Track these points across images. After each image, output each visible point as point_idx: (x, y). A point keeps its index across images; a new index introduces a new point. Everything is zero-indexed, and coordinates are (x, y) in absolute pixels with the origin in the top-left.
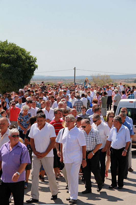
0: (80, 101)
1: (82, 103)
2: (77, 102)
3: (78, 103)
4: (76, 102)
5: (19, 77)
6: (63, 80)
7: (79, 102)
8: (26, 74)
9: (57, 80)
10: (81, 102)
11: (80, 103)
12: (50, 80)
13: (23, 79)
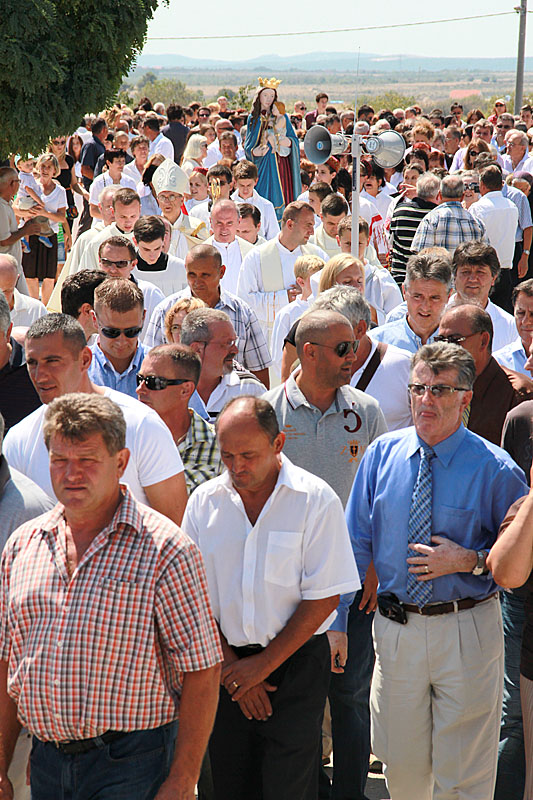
0: (459, 221)
1: (475, 234)
2: (441, 225)
3: (447, 232)
4: (436, 225)
5: (39, 55)
6: (487, 80)
7: (454, 226)
8: (93, 36)
9: (452, 80)
10: (466, 227)
11: (463, 234)
12: (411, 81)
13: (71, 73)
